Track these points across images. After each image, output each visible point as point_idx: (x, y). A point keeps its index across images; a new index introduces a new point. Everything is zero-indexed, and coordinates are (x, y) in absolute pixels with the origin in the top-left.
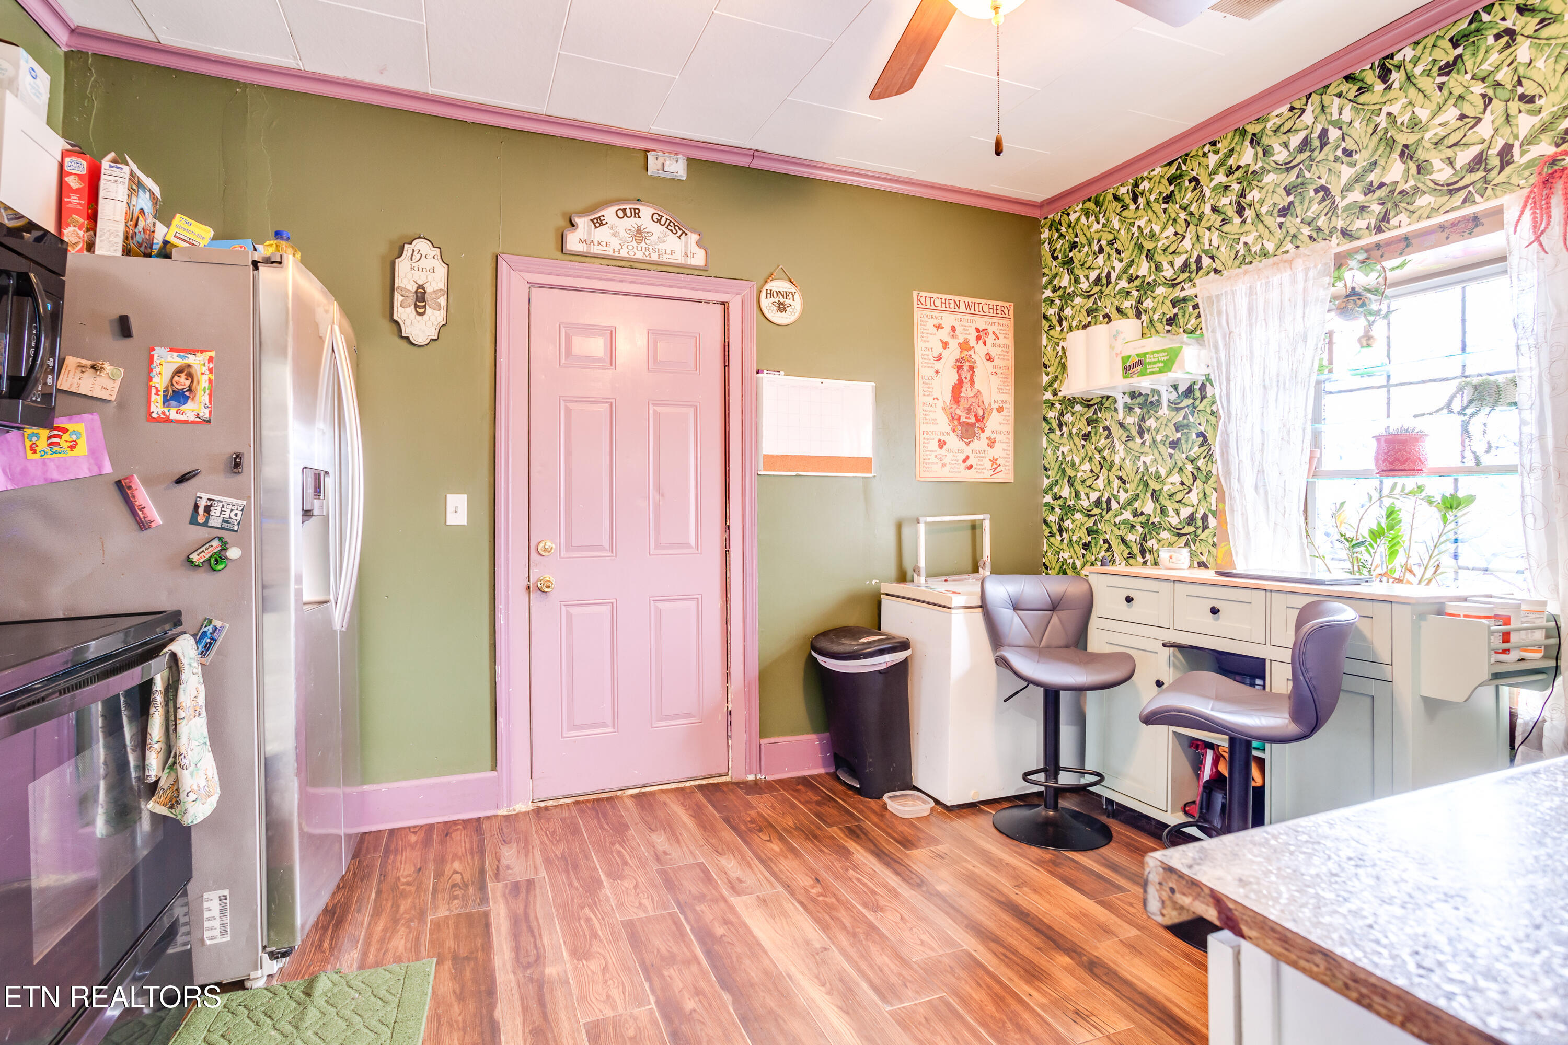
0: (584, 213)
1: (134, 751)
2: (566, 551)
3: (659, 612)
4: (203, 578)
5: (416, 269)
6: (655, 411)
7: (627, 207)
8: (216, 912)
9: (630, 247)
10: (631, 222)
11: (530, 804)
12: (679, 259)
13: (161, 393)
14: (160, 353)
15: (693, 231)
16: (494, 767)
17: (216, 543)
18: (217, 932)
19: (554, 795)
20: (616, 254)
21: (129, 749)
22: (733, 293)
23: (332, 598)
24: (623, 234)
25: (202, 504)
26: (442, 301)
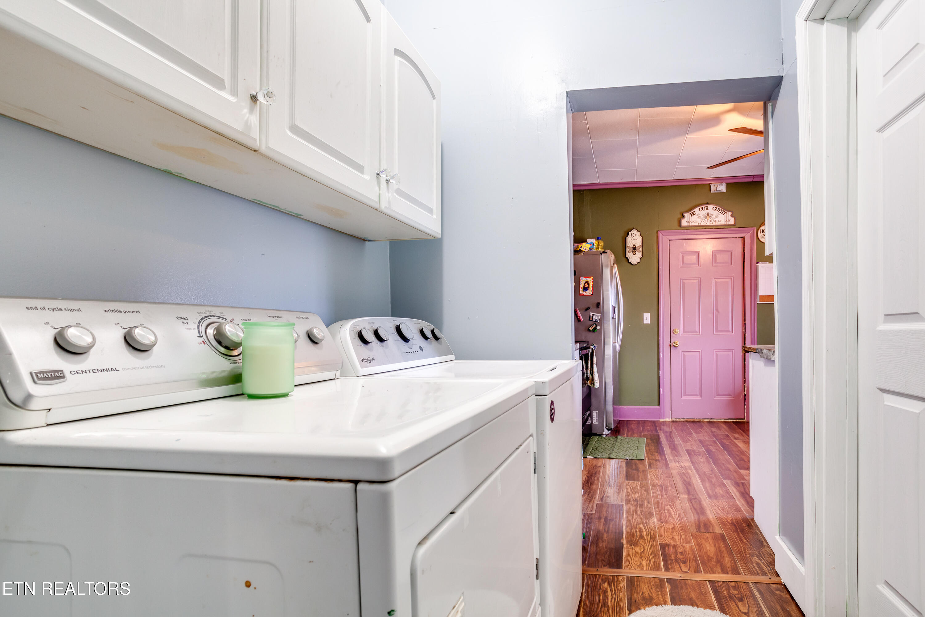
0: (687, 212)
1: (586, 370)
2: (683, 332)
3: (717, 355)
4: (592, 334)
5: (633, 240)
6: (715, 281)
7: (703, 206)
8: (595, 416)
9: (705, 221)
10: (705, 212)
11: (670, 419)
12: (724, 223)
13: (582, 288)
14: (582, 278)
15: (729, 211)
16: (659, 405)
17: (594, 325)
18: (595, 421)
19: (679, 418)
20: (700, 225)
21: (584, 369)
22: (746, 233)
23: (617, 342)
24: (702, 217)
25: (591, 315)
26: (641, 249)
